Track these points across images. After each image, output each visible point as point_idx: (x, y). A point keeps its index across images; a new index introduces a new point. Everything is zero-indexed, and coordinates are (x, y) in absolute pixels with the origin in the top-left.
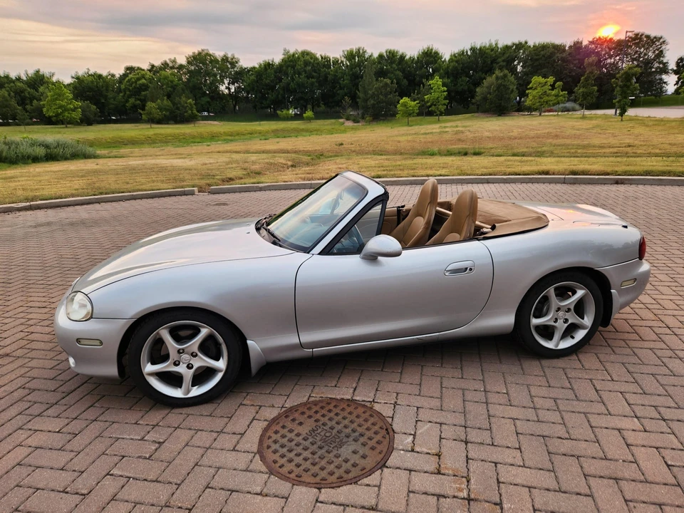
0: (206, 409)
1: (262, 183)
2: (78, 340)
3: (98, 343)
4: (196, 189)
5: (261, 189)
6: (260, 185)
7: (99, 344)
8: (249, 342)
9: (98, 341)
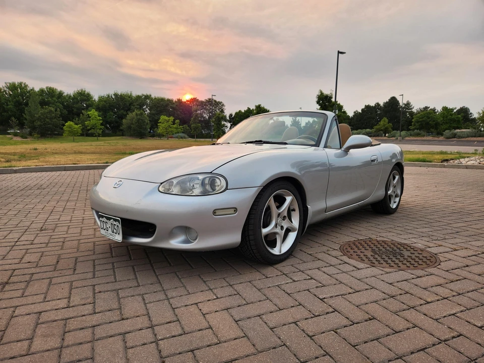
2: (214, 212)
8: (308, 206)
9: (233, 210)
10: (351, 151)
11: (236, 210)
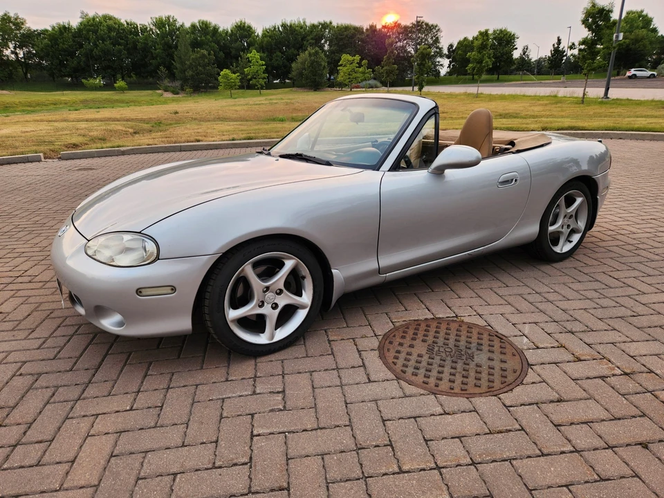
0: (297, 351)
1: (123, 146)
2: (139, 291)
3: (168, 290)
4: (41, 154)
5: (123, 153)
6: (122, 149)
7: (170, 291)
8: (333, 271)
9: (170, 288)
10: (447, 171)
11: (174, 289)
